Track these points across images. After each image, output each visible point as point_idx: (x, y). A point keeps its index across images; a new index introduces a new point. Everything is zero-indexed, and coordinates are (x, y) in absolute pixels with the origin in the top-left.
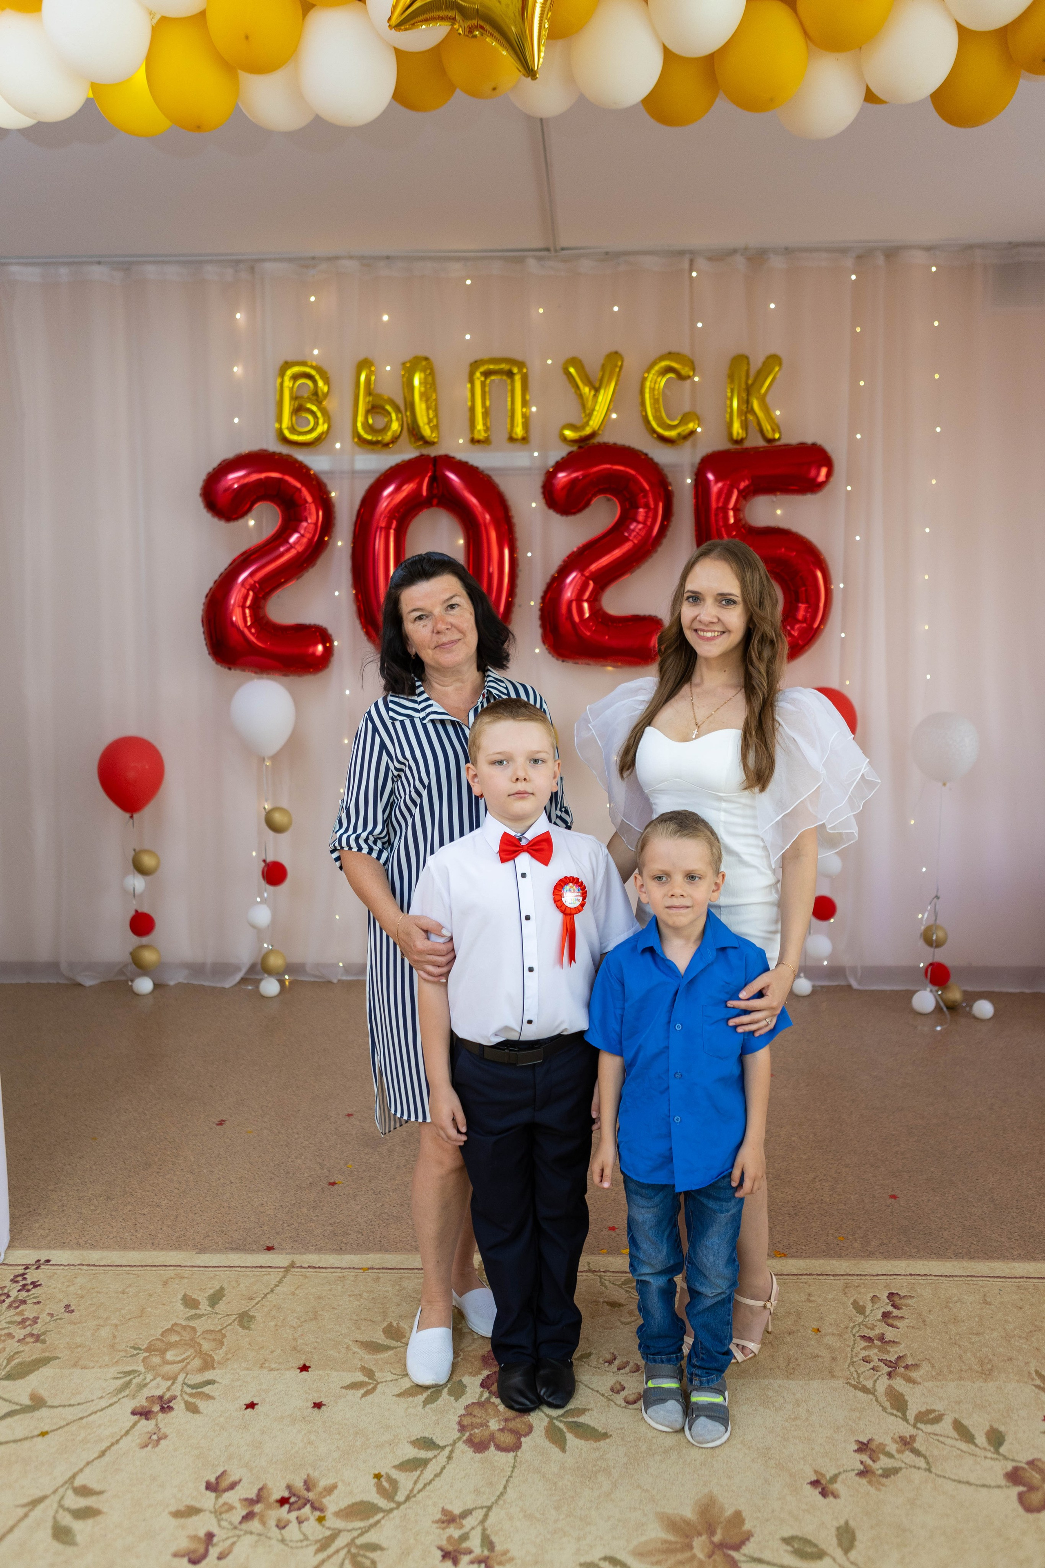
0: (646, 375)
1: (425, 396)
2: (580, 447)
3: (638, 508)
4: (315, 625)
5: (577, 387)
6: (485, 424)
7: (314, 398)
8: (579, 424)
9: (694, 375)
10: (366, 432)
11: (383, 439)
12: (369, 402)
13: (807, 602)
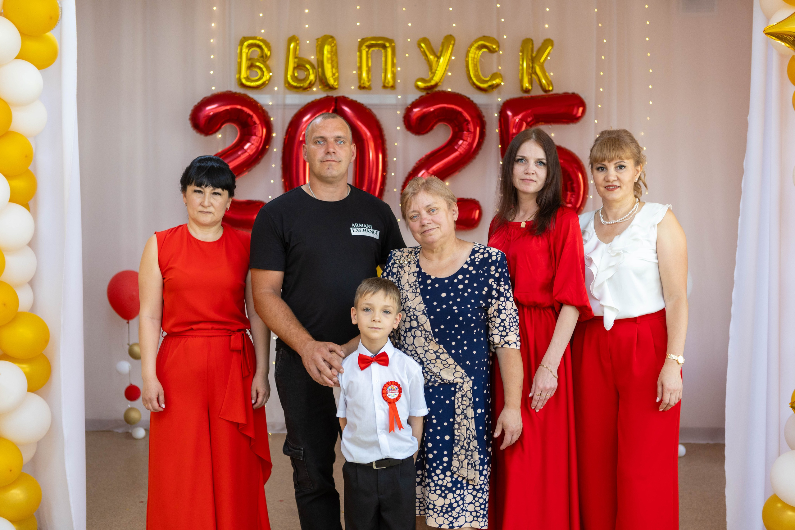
0: (469, 49)
1: (332, 61)
2: (428, 93)
3: (463, 131)
4: (259, 201)
5: (426, 56)
6: (368, 77)
7: (262, 59)
8: (427, 79)
9: (499, 50)
10: (294, 81)
11: (304, 85)
12: (295, 62)
13: (573, 190)
